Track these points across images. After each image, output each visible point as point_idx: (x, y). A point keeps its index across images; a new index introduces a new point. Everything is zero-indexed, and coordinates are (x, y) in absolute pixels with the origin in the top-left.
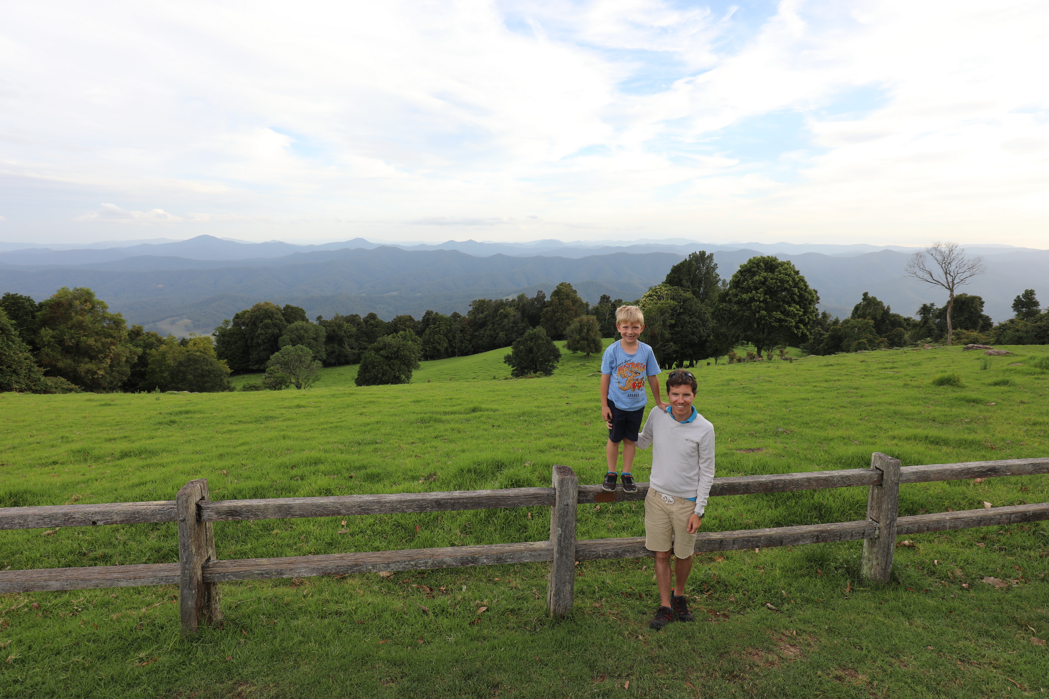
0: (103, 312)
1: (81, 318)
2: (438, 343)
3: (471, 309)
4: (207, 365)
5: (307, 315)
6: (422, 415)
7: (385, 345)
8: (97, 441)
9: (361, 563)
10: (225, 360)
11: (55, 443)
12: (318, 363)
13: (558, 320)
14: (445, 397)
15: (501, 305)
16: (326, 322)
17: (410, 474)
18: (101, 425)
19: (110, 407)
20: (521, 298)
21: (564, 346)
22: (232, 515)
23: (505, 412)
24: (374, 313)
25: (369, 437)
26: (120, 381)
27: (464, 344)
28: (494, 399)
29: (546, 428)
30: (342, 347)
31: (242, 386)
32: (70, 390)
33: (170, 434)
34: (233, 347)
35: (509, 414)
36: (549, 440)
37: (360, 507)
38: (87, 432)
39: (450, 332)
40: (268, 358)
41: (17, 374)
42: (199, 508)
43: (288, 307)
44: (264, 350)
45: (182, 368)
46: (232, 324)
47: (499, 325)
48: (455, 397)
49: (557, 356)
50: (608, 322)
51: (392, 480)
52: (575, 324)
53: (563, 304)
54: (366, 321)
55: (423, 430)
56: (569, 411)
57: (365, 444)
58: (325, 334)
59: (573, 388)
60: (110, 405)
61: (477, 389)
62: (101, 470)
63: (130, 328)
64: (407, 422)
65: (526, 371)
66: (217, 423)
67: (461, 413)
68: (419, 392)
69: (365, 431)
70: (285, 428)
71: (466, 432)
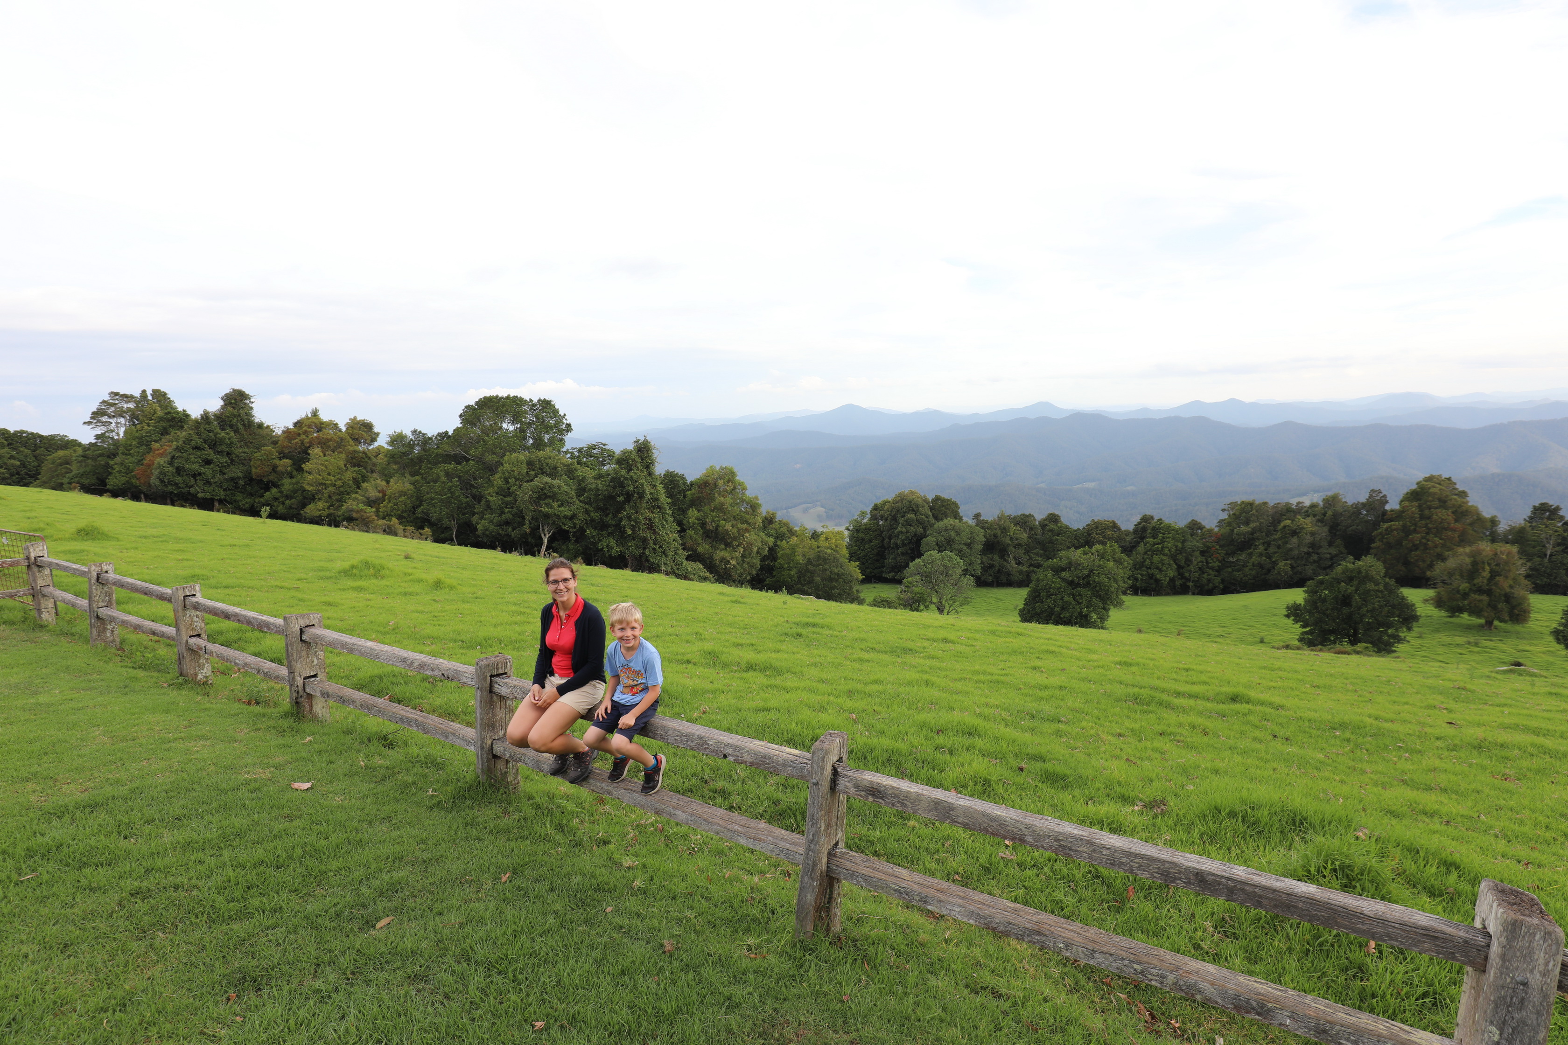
0: (742, 494)
1: (722, 499)
2: (1158, 568)
3: (1224, 516)
4: (837, 567)
5: (961, 511)
6: (1136, 690)
7: (1070, 563)
8: (726, 644)
9: (1047, 933)
10: (857, 563)
11: (690, 638)
12: (969, 580)
13: (1416, 547)
14: (1175, 665)
15: (1287, 511)
16: (986, 522)
17: (1118, 789)
18: (731, 625)
19: (740, 605)
20: (1331, 501)
21: (1426, 601)
22: (873, 795)
23: (1299, 714)
24: (1057, 513)
25: (1047, 708)
26: (750, 574)
27: (1205, 576)
28: (1274, 684)
29: (1399, 766)
30: (1005, 560)
31: (872, 599)
32: (705, 579)
33: (795, 650)
34: (867, 546)
35: (1309, 720)
36: (1411, 794)
37: (1057, 840)
38: (718, 631)
39: (1181, 553)
40: (907, 566)
41: (666, 556)
42: (835, 772)
43: (937, 499)
44: (903, 554)
45: (811, 567)
46: (869, 516)
47: (1279, 547)
48: (1194, 667)
49: (1408, 617)
50: (1550, 561)
51: (1087, 792)
52: (1460, 557)
53: (1429, 518)
54: (1043, 525)
55: (1138, 716)
56: (1457, 742)
57: (1042, 719)
58: (983, 540)
59: (1461, 693)
60: (740, 602)
61: (1237, 661)
62: (727, 681)
63: (764, 514)
64: (1109, 696)
65: (1332, 638)
66: (847, 646)
67: (1208, 699)
68: (1127, 648)
69: (1042, 698)
70: (928, 669)
71: (1219, 736)
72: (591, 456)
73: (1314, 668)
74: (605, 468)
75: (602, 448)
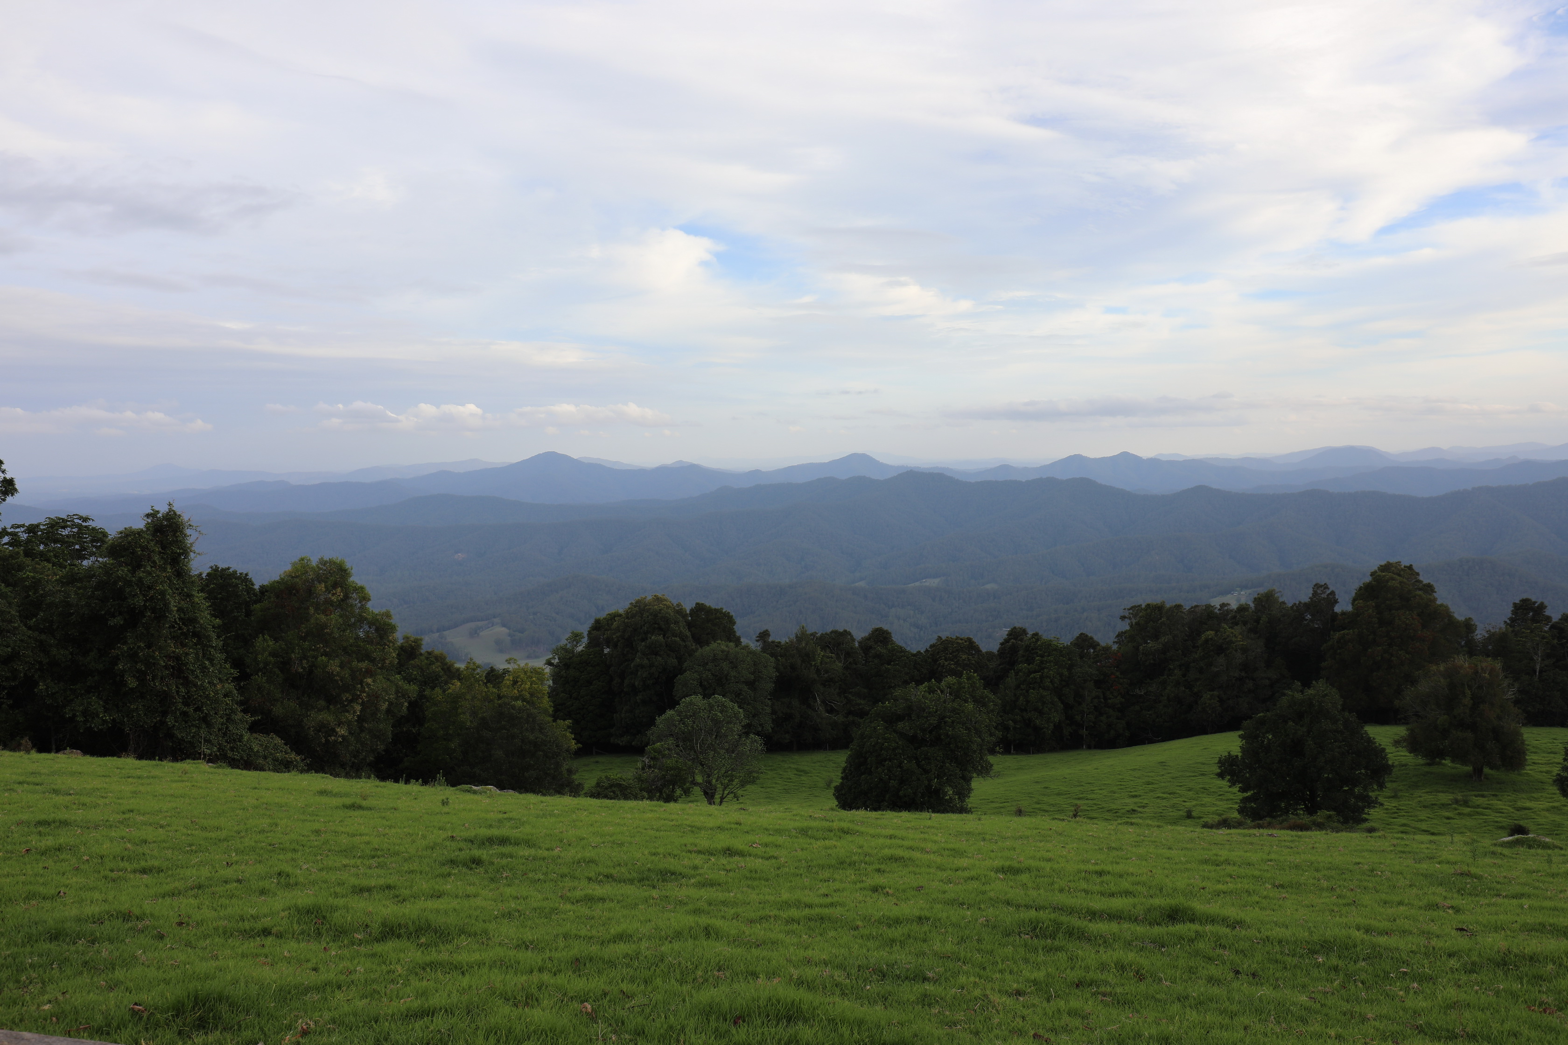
0: (360, 608)
1: (323, 618)
2: (1036, 709)
3: (1125, 626)
4: (533, 730)
5: (740, 627)
6: (1033, 913)
7: (910, 708)
8: (338, 890)
10: (568, 722)
11: (266, 884)
12: (753, 743)
13: (1377, 666)
14: (1082, 867)
15: (1208, 617)
16: (778, 645)
18: (346, 852)
19: (361, 812)
20: (1265, 601)
21: (1397, 743)
23: (1264, 933)
24: (885, 627)
25: (903, 958)
26: (373, 751)
27: (1103, 718)
28: (1221, 887)
29: (1408, 1003)
30: (809, 706)
31: (594, 783)
33: (471, 890)
34: (583, 693)
38: (321, 866)
39: (1068, 685)
40: (652, 722)
41: (209, 725)
43: (700, 608)
44: (644, 703)
45: (486, 734)
46: (585, 640)
47: (1201, 671)
48: (1109, 868)
49: (1377, 768)
50: (1541, 679)
52: (1432, 680)
53: (1390, 623)
54: (866, 645)
55: (1041, 958)
56: (1474, 958)
57: (899, 977)
58: (775, 674)
59: (1465, 881)
60: (360, 807)
61: (1168, 853)
62: (346, 964)
63: (400, 642)
64: (994, 927)
65: (1283, 805)
66: (563, 876)
67: (1136, 920)
68: (1008, 843)
69: (893, 941)
70: (706, 907)
71: (1160, 980)
72: (56, 541)
73: (1273, 856)
74: (85, 563)
75: (79, 526)
